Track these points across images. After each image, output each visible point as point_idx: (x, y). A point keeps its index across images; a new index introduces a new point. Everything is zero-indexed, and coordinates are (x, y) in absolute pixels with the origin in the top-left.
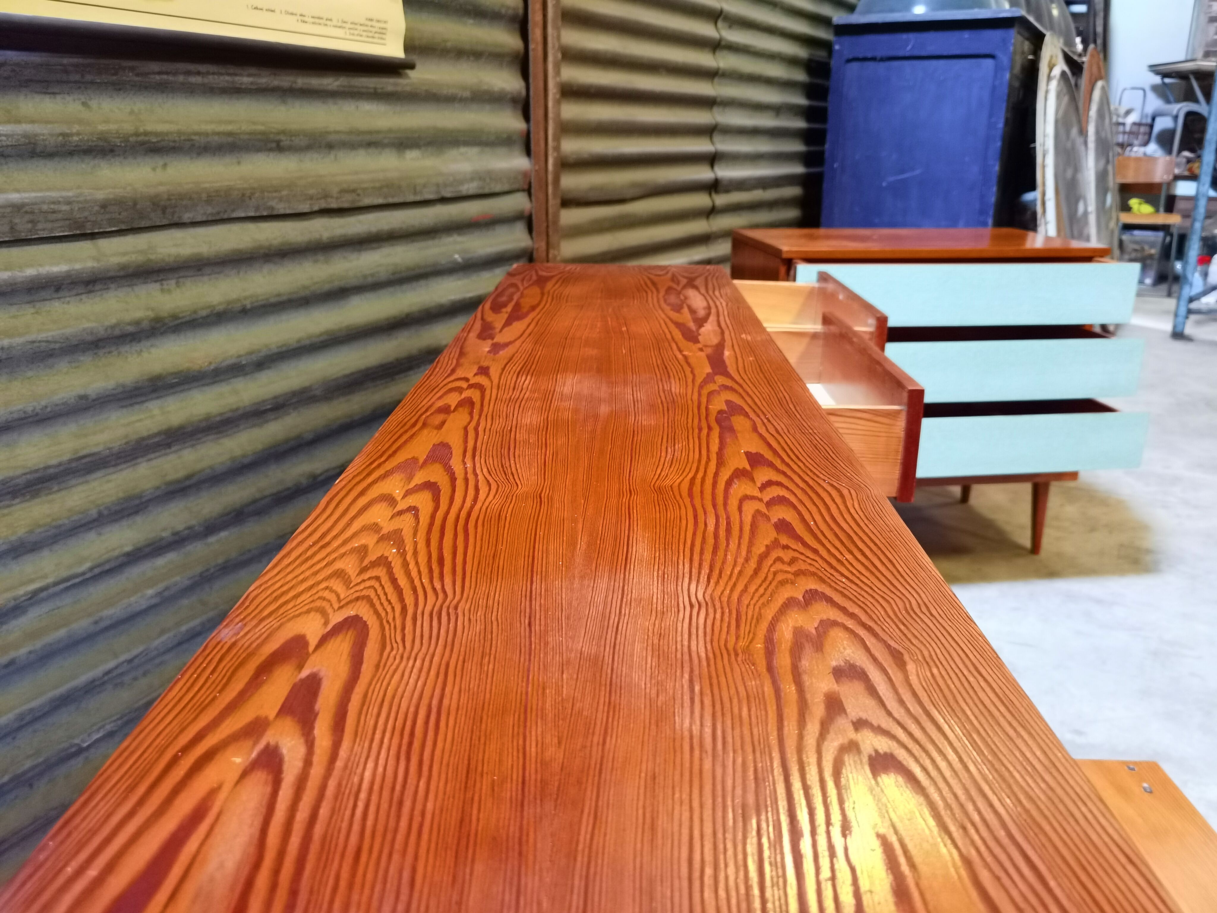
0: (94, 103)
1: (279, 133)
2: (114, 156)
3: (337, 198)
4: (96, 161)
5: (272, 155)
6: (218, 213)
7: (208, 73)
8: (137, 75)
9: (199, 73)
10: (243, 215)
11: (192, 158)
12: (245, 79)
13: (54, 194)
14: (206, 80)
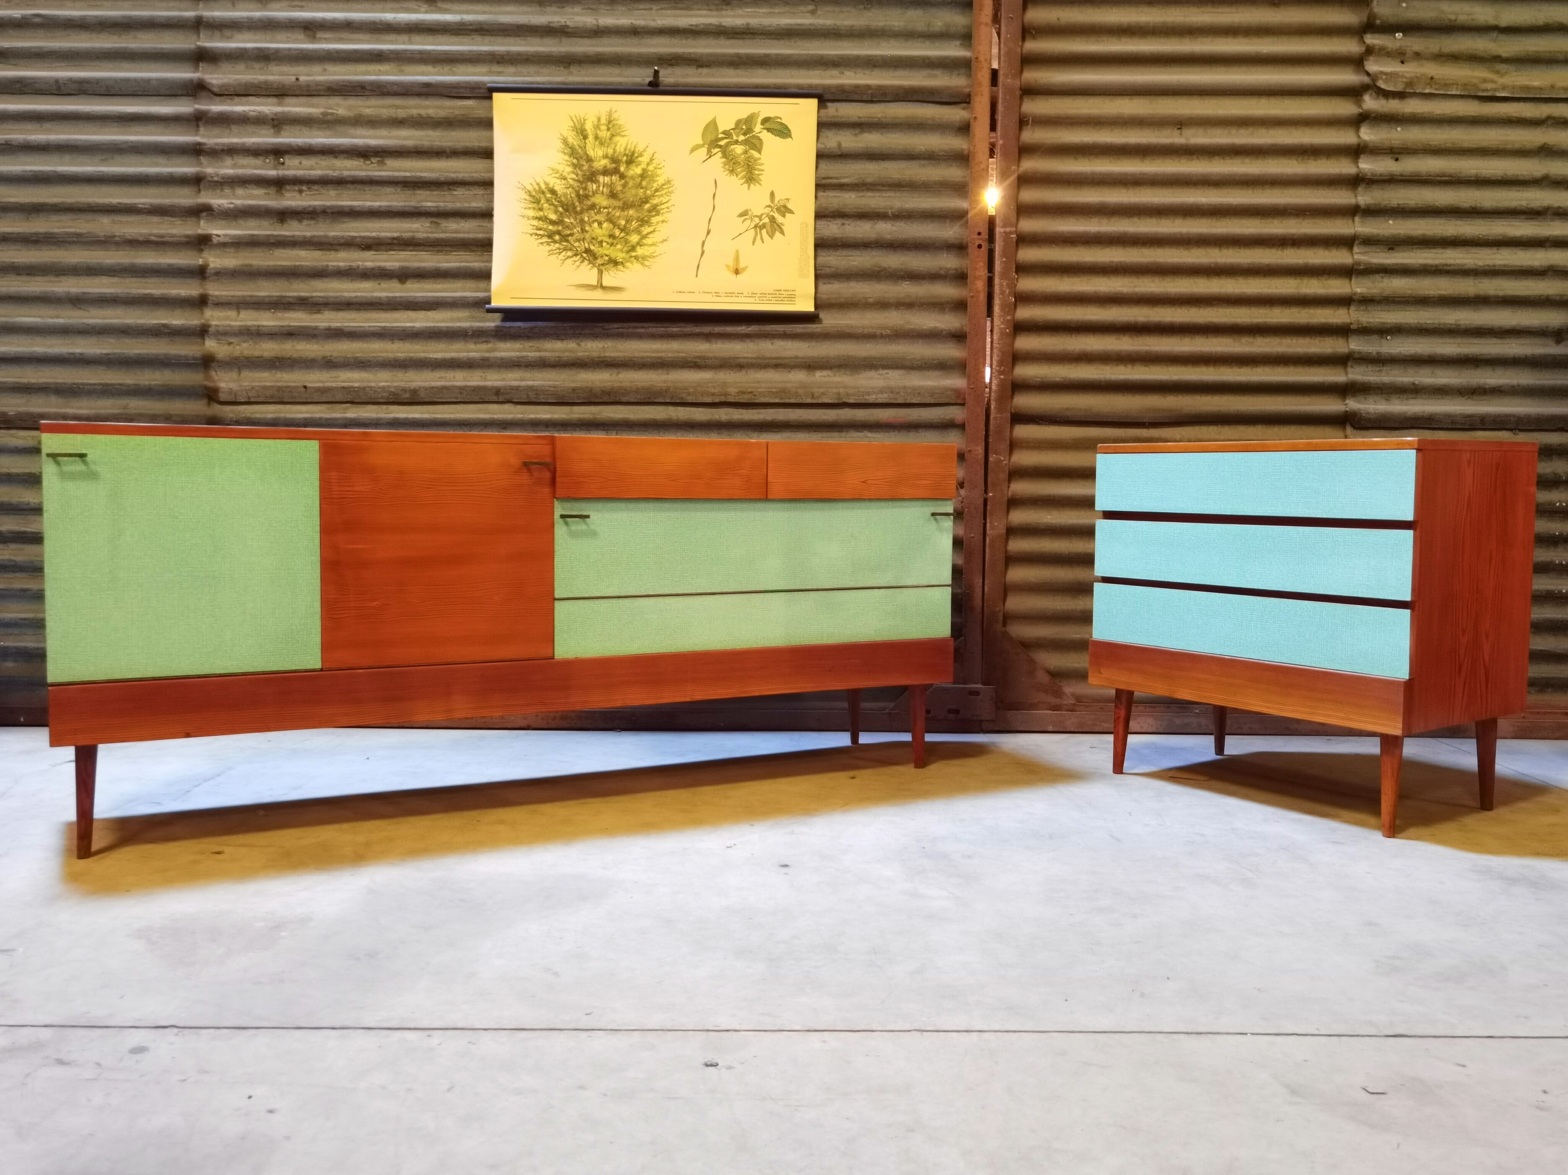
0: (583, 344)
1: (695, 358)
2: (588, 368)
3: (735, 396)
4: (578, 370)
5: (692, 370)
6: (644, 398)
7: (649, 327)
8: (605, 329)
9: (643, 327)
10: (662, 401)
11: (635, 370)
12: (675, 329)
13: (550, 383)
14: (648, 331)
